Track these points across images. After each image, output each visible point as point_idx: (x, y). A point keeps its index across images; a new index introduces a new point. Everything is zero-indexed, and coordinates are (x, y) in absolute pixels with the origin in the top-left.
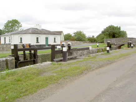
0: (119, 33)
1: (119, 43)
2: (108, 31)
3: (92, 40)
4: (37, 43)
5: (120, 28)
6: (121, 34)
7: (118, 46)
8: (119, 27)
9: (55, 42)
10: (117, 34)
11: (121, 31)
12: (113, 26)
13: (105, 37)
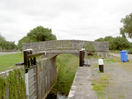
0: (50, 37)
1: (52, 51)
2: (36, 34)
3: (8, 45)
5: (50, 31)
6: (52, 38)
7: (51, 57)
8: (49, 29)
10: (47, 38)
11: (52, 34)
12: (43, 27)
13: (31, 41)
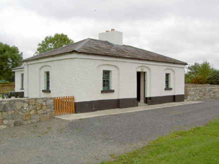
4: (102, 92)
9: (168, 88)
